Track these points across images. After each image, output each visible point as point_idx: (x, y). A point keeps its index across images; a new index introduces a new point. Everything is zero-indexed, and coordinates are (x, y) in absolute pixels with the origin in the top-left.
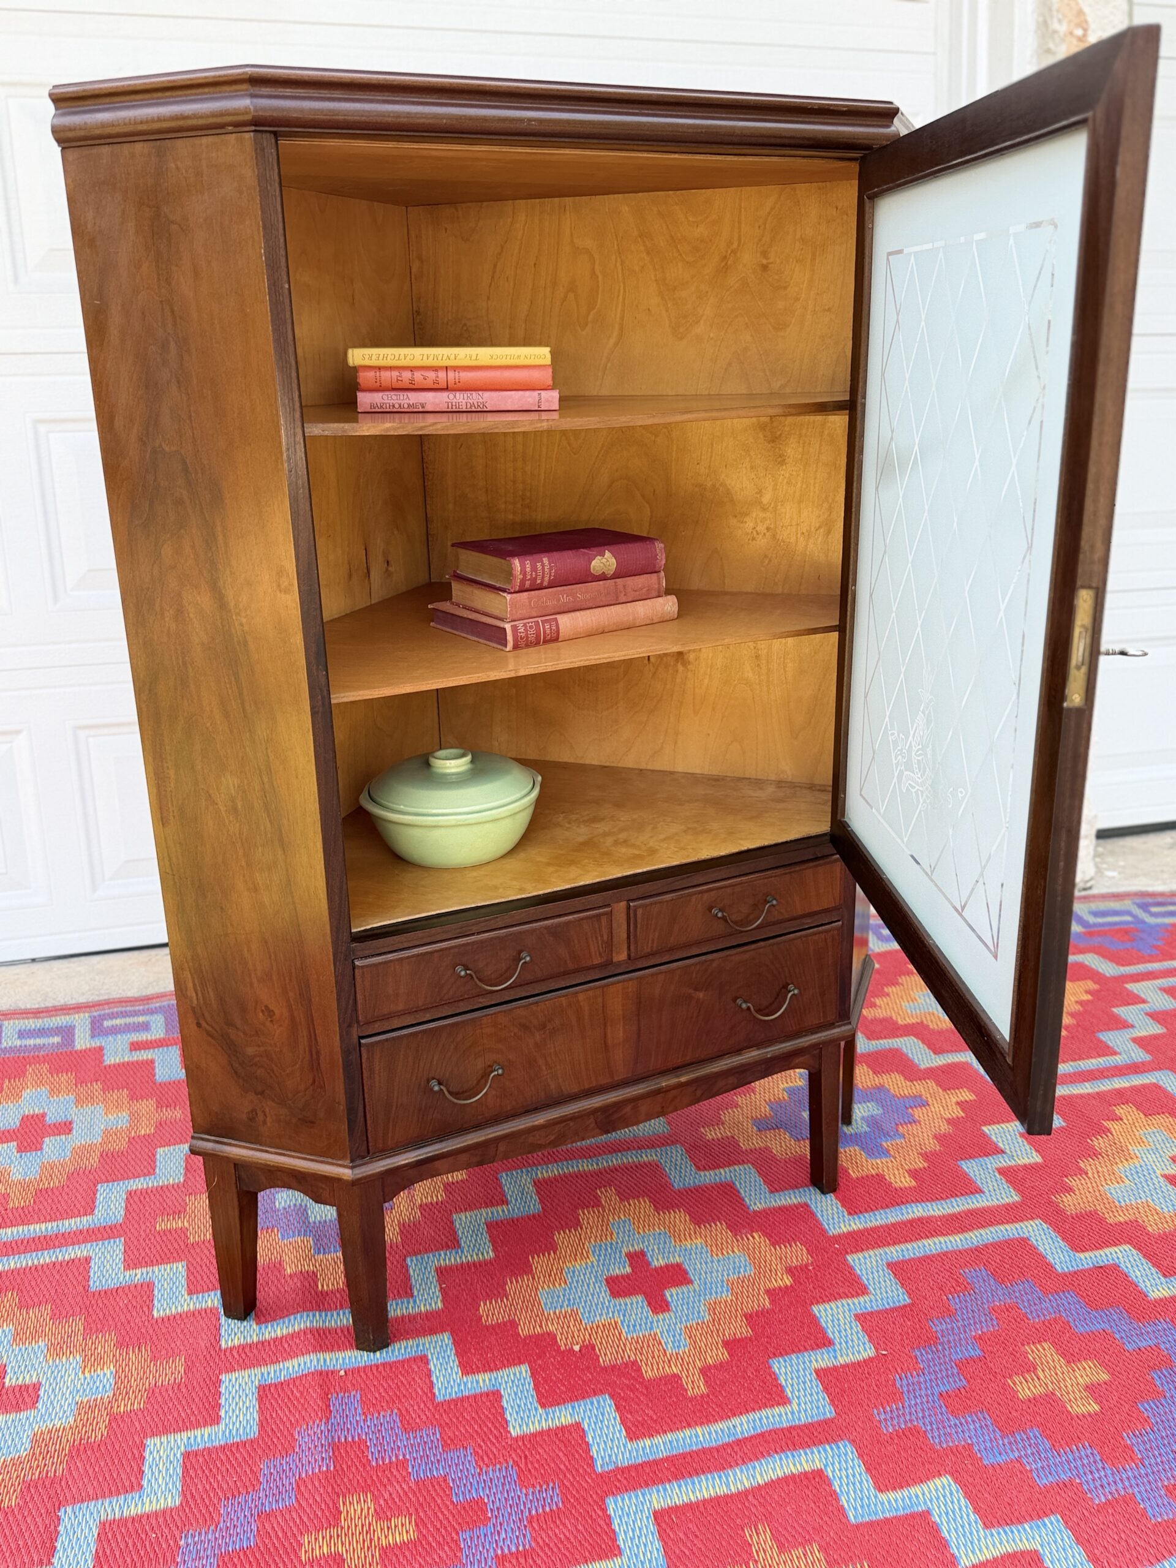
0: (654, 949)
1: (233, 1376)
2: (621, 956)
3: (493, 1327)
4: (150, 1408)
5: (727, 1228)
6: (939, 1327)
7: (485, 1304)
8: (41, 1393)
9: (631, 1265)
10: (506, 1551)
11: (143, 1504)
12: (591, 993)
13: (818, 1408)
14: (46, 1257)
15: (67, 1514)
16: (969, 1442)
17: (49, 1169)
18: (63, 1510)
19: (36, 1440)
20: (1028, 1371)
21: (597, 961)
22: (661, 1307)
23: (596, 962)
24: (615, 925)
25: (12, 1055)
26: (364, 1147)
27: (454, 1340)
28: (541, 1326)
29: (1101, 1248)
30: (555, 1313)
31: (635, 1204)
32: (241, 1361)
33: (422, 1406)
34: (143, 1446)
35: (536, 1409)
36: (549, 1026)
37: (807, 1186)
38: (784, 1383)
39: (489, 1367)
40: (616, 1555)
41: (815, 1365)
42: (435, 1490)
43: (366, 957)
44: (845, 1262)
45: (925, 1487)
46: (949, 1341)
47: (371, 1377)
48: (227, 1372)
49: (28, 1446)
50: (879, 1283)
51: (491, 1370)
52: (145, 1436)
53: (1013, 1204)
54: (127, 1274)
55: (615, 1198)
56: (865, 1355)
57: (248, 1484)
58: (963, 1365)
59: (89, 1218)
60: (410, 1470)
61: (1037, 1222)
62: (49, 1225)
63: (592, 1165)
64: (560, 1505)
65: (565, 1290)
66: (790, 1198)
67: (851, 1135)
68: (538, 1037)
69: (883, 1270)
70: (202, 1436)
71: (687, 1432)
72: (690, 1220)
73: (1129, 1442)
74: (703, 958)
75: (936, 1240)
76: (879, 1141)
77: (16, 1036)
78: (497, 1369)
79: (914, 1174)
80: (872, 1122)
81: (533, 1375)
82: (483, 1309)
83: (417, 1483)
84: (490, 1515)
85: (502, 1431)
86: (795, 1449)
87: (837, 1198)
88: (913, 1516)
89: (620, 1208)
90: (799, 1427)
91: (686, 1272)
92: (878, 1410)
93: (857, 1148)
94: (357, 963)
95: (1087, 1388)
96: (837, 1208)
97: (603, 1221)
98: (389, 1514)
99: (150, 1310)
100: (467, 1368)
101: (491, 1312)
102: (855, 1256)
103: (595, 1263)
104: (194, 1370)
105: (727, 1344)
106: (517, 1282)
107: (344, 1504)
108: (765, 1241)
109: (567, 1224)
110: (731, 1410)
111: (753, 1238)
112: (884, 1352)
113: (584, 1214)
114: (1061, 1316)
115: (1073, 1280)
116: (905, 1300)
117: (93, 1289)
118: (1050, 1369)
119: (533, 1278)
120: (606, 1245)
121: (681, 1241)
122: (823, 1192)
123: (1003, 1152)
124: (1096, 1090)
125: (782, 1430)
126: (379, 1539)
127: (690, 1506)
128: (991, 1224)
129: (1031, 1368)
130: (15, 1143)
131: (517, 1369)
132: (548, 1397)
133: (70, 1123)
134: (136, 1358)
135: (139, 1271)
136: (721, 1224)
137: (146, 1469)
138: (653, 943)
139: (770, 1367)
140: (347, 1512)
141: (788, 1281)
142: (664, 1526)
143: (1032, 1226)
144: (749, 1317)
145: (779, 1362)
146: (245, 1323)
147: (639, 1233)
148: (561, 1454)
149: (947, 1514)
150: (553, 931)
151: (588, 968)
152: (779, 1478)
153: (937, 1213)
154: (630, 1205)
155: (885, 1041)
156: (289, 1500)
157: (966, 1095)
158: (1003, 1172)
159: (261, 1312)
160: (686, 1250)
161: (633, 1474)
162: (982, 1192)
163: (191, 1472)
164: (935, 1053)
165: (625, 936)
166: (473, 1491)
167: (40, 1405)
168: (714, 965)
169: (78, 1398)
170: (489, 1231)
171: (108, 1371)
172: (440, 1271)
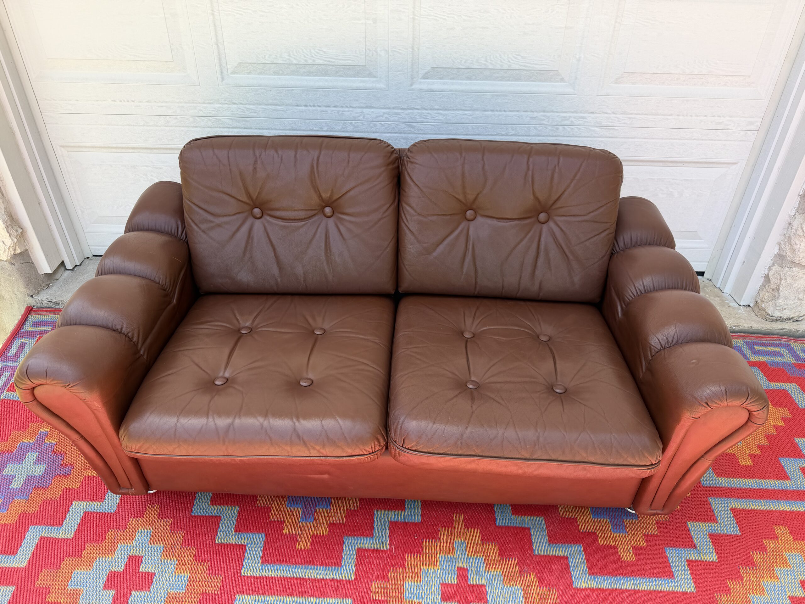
1: (242, 597)
5: (517, 565)
7: (375, 584)
8: (154, 581)
9: (458, 578)
31: (471, 532)
32: (248, 588)
48: (240, 593)
53: (690, 594)
54: (212, 508)
55: (462, 524)
65: (418, 586)
66: (559, 551)
72: (499, 553)
79: (637, 550)
82: (374, 588)
89: (463, 532)
96: (584, 567)
97: (451, 539)
99: (215, 538)
101: (376, 590)
103: (439, 570)
104: (225, 587)
106: (395, 572)
108: (536, 581)
111: (530, 576)
117: (194, 515)
119: (404, 572)
121: (489, 568)
123: (695, 547)
124: (768, 508)
134: (202, 569)
135: (216, 507)
136: (515, 560)
147: (468, 555)
153: (641, 588)
154: (468, 532)
158: (690, 563)
160: (490, 575)
162: (673, 577)
167: (151, 588)
169: (169, 590)
170: (390, 529)
171: (186, 575)
172: (359, 550)
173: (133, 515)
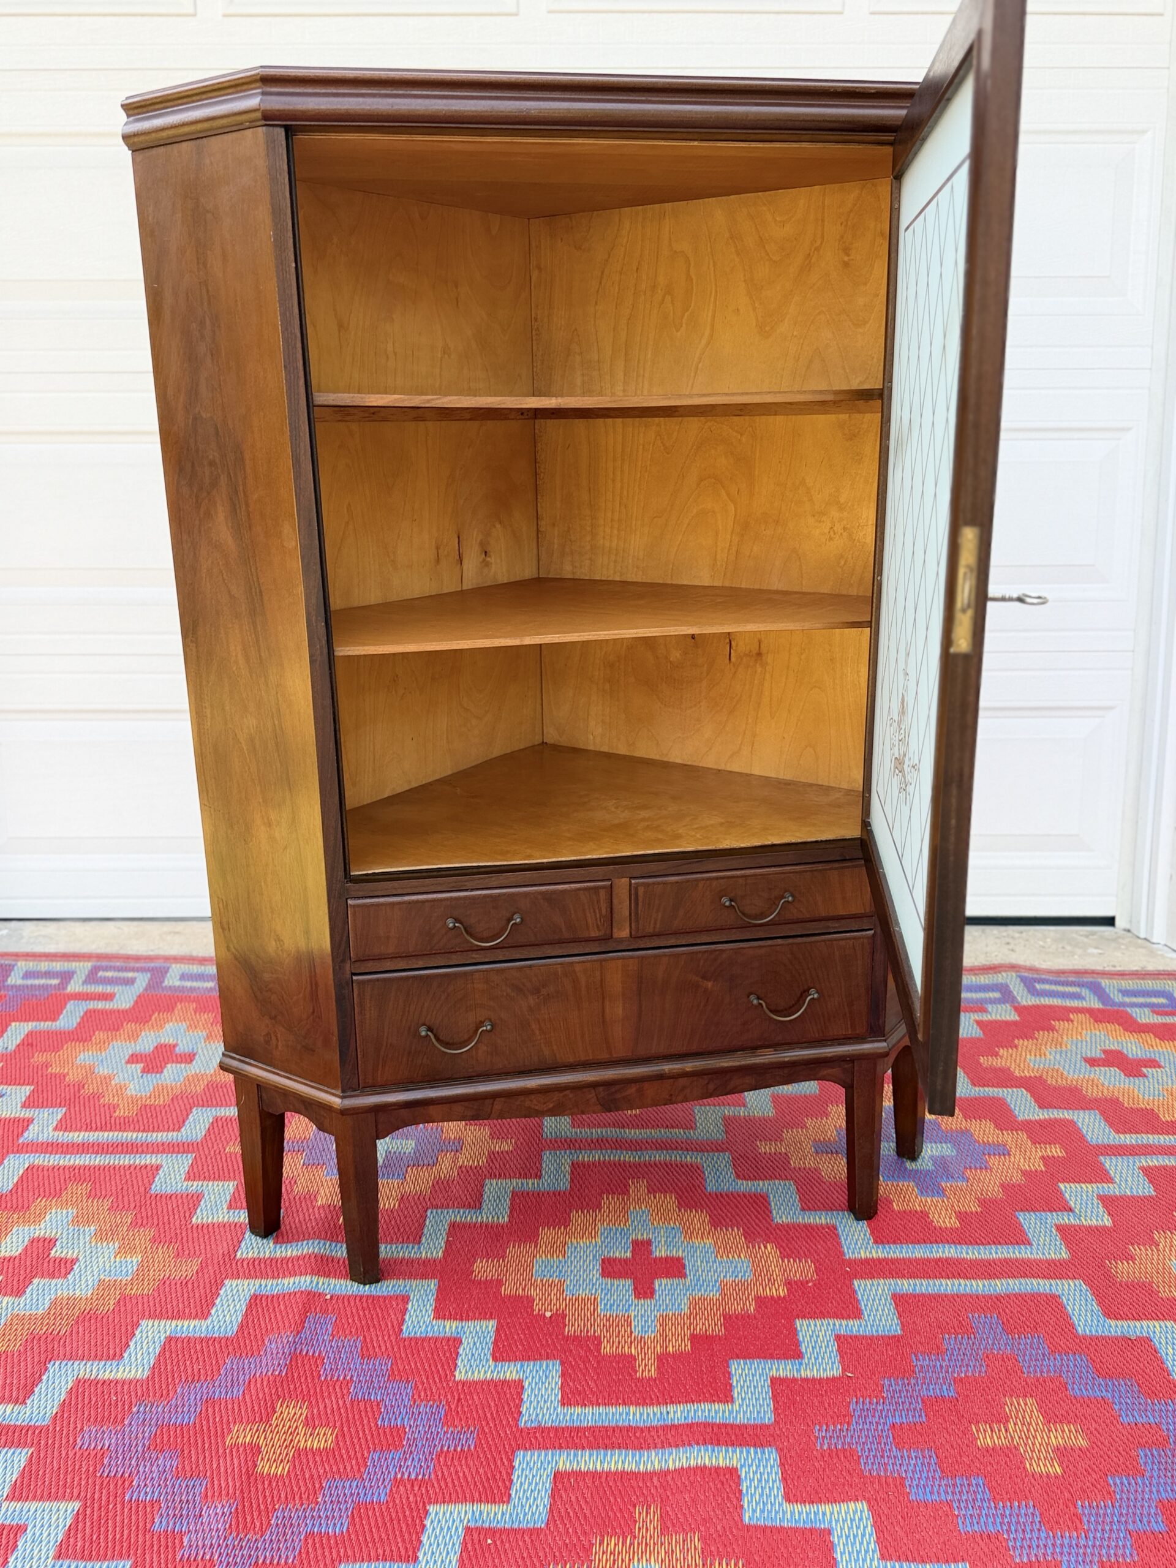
0: (657, 930)
1: (234, 1283)
2: (623, 932)
3: (480, 1282)
4: (156, 1295)
5: (743, 1234)
6: (921, 1362)
7: (481, 1261)
8: (75, 1267)
9: (633, 1251)
10: (406, 1476)
11: (117, 1371)
12: (588, 965)
13: (759, 1412)
14: (125, 1160)
15: (53, 1367)
16: (904, 1475)
17: (160, 1089)
18: (52, 1363)
19: (54, 1303)
20: (999, 1422)
22: (645, 1293)
23: (593, 934)
24: (615, 901)
25: (169, 993)
26: (355, 1080)
27: (439, 1287)
28: (523, 1290)
29: (1139, 1319)
30: (542, 1281)
31: (660, 1198)
32: (247, 1272)
33: (386, 1338)
34: (138, 1325)
35: (487, 1360)
36: (544, 991)
37: (843, 1210)
38: (735, 1383)
39: (461, 1316)
40: (504, 1502)
41: (774, 1373)
42: (366, 1412)
43: (359, 898)
44: (850, 1286)
45: (836, 1507)
46: (924, 1378)
47: (352, 1304)
48: (232, 1277)
49: (47, 1306)
50: (877, 1310)
51: (461, 1319)
52: (143, 1318)
53: (1059, 1261)
54: (185, 1184)
55: (643, 1190)
56: (829, 1374)
57: (209, 1373)
58: (930, 1404)
59: (175, 1134)
60: (351, 1390)
61: (1077, 1282)
62: (140, 1134)
63: (634, 1157)
64: (472, 1448)
65: (560, 1262)
66: (820, 1218)
67: (910, 1171)
68: (532, 1000)
69: (886, 1300)
70: (189, 1326)
71: (621, 1409)
72: (709, 1221)
73: (1080, 1511)
74: (713, 947)
75: (956, 1282)
76: (939, 1180)
77: (178, 977)
78: (468, 1319)
79: (961, 1216)
80: (942, 1163)
81: (497, 1331)
82: (478, 1265)
83: (352, 1402)
84: (405, 1443)
85: (448, 1373)
86: (718, 1444)
87: (869, 1226)
88: (812, 1531)
89: (644, 1198)
90: (732, 1426)
91: (683, 1266)
92: (821, 1426)
93: (912, 1184)
94: (350, 902)
95: (1057, 1449)
96: (865, 1235)
97: (623, 1209)
98: (317, 1423)
99: (191, 1217)
100: (440, 1313)
101: (483, 1269)
102: (863, 1282)
103: (599, 1243)
104: (206, 1271)
105: (694, 1338)
106: (519, 1247)
107: (281, 1406)
108: (775, 1252)
109: (588, 1204)
110: (671, 1397)
111: (766, 1248)
112: (849, 1375)
113: (607, 1198)
114: (1061, 1376)
115: (1093, 1345)
116: (897, 1330)
117: (152, 1192)
118: (1023, 1424)
119: (536, 1246)
120: (617, 1229)
121: (691, 1238)
122: (858, 1219)
123: (1071, 1210)
125: (713, 1425)
126: (299, 1441)
127: (594, 1475)
128: (1025, 1276)
129: (1004, 1420)
130: (142, 1065)
131: (484, 1323)
132: (501, 1352)
133: (194, 1055)
134: (162, 1252)
135: (195, 1184)
136: (738, 1230)
137: (132, 1344)
138: (655, 924)
139: (728, 1366)
140: (282, 1413)
141: (782, 1292)
142: (560, 1486)
143: (1069, 1285)
144: (727, 1318)
145: (739, 1364)
146: (265, 1241)
147: (653, 1224)
148: (492, 1404)
149: (847, 1537)
150: (548, 897)
151: (587, 940)
152: (689, 1467)
153: (970, 1256)
154: (655, 1197)
155: (991, 1089)
156: (237, 1392)
157: (1056, 1151)
158: (1061, 1229)
159: (282, 1234)
160: (692, 1247)
161: (552, 1435)
162: (1030, 1244)
163: (167, 1354)
164: (1040, 1107)
165: (627, 913)
166: (399, 1420)
167: (70, 1277)
168: (724, 956)
169: (102, 1277)
170: (513, 1199)
171: (136, 1259)
172: (453, 1225)
173: (42, 1194)
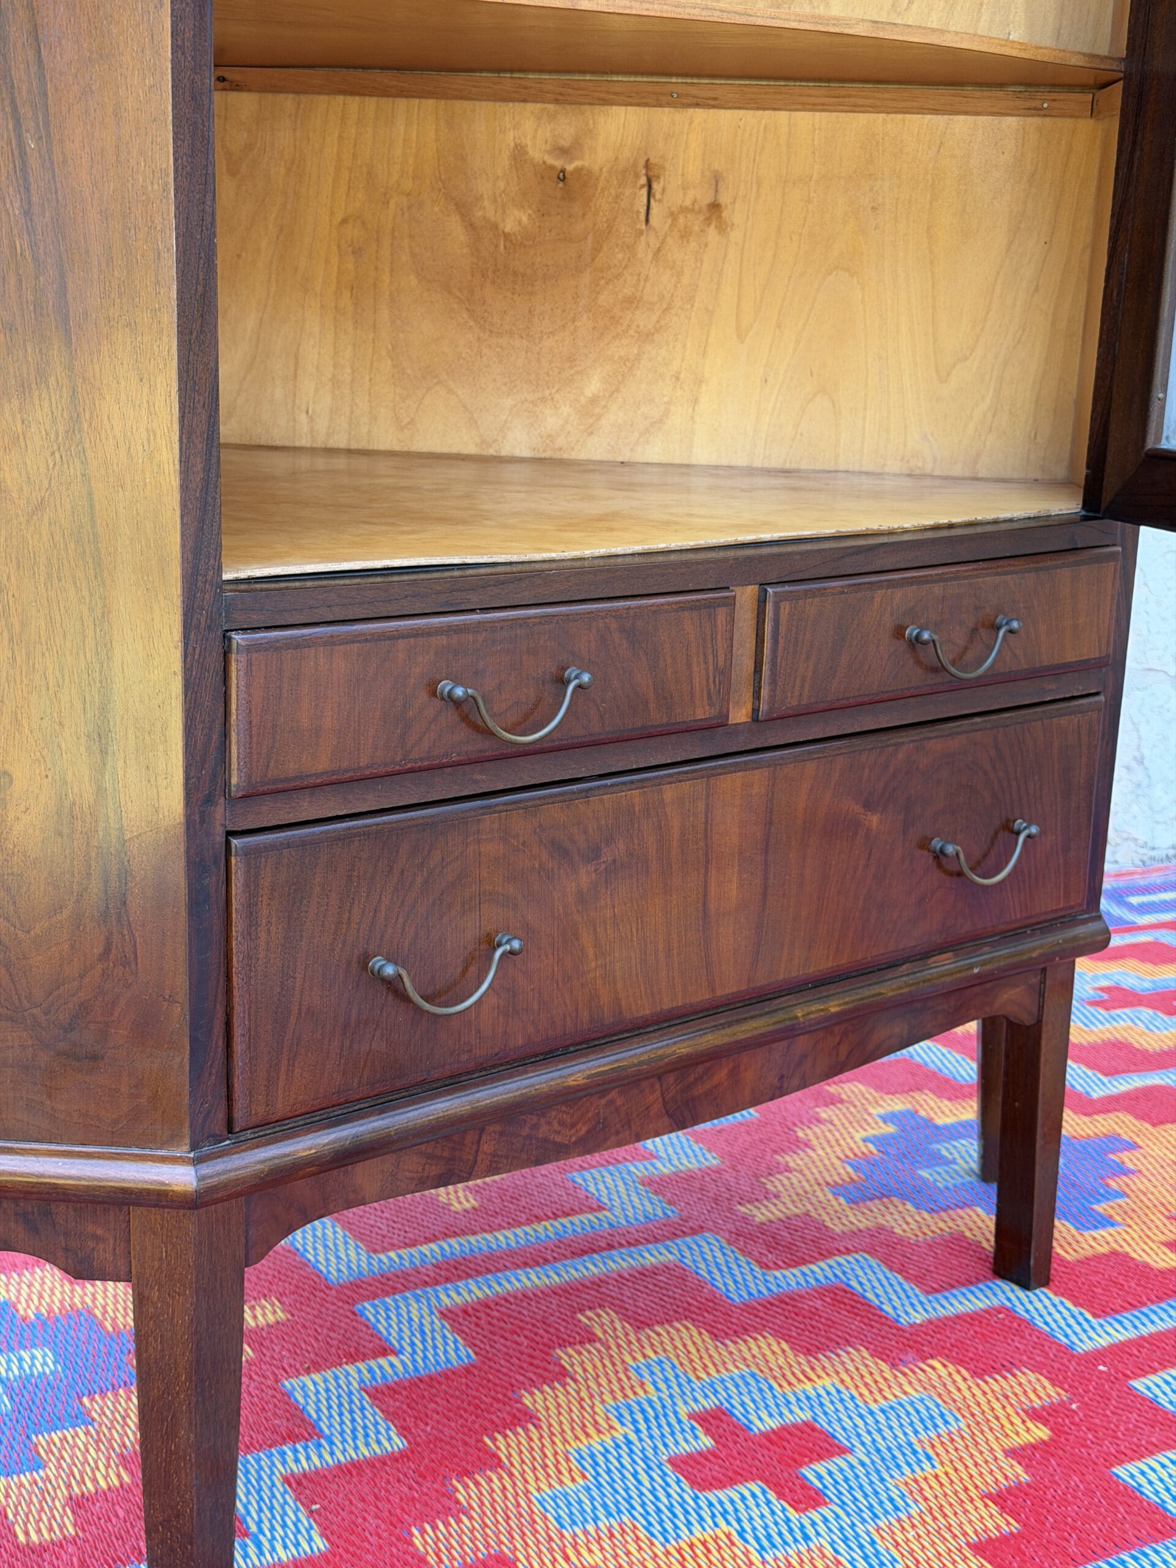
0: (803, 703)
2: (740, 715)
5: (872, 1356)
7: (423, 1532)
9: (708, 1432)
12: (687, 789)
21: (702, 712)
22: (806, 1497)
23: (700, 715)
26: (221, 1115)
30: (586, 1532)
31: (668, 1333)
36: (607, 855)
37: (988, 1280)
43: (252, 629)
44: (1133, 1392)
55: (622, 1326)
66: (969, 1301)
68: (584, 877)
72: (792, 1348)
76: (1085, 1202)
82: (423, 1540)
87: (1057, 1293)
89: (639, 1340)
91: (829, 1435)
94: (235, 639)
96: (1068, 1309)
97: (614, 1364)
101: (441, 1545)
102: (1146, 1381)
103: (633, 1437)
105: (979, 1549)
106: (477, 1484)
108: (959, 1372)
109: (540, 1375)
111: (933, 1368)
113: (569, 1356)
119: (511, 1475)
120: (639, 1403)
121: (790, 1384)
136: (858, 1350)
138: (802, 687)
141: (1042, 1433)
144: (998, 1499)
147: (698, 1378)
150: (629, 627)
160: (808, 1398)
164: (1106, 1076)
165: (751, 666)
170: (378, 1404)
172: (295, 1481)
